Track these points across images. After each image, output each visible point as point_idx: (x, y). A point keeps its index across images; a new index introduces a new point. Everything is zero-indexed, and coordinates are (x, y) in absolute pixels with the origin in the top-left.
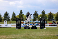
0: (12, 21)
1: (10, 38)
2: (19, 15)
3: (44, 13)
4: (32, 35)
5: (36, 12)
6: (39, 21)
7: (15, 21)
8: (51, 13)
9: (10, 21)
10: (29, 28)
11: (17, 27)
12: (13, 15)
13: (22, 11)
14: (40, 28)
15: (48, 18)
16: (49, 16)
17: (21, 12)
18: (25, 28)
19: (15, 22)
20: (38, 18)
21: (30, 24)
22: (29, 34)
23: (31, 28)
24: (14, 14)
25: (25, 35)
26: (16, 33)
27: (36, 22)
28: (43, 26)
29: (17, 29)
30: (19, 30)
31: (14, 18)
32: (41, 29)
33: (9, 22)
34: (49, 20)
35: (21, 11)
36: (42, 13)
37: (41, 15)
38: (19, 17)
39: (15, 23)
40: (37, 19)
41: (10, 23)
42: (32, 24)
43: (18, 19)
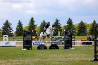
0: (17, 36)
1: (13, 64)
2: (28, 27)
3: (70, 22)
4: (50, 60)
5: (57, 21)
6: (62, 36)
7: (22, 35)
8: (82, 22)
9: (13, 36)
10: (45, 48)
11: (25, 45)
12: (18, 26)
13: (34, 20)
14: (64, 48)
15: (77, 32)
16: (79, 28)
17: (32, 21)
18: (39, 48)
19: (22, 37)
20: (61, 31)
21: (46, 42)
22: (45, 57)
23: (48, 48)
24: (20, 25)
25: (38, 60)
26: (23, 56)
27: (58, 38)
28: (68, 44)
29: (24, 49)
30: (29, 52)
31: (20, 32)
32: (65, 50)
33: (11, 38)
34: (79, 34)
35: (32, 19)
36: (68, 23)
37: (65, 27)
38: (29, 29)
39: (21, 39)
40: (59, 32)
41: (13, 40)
42: (51, 42)
43: (27, 32)
